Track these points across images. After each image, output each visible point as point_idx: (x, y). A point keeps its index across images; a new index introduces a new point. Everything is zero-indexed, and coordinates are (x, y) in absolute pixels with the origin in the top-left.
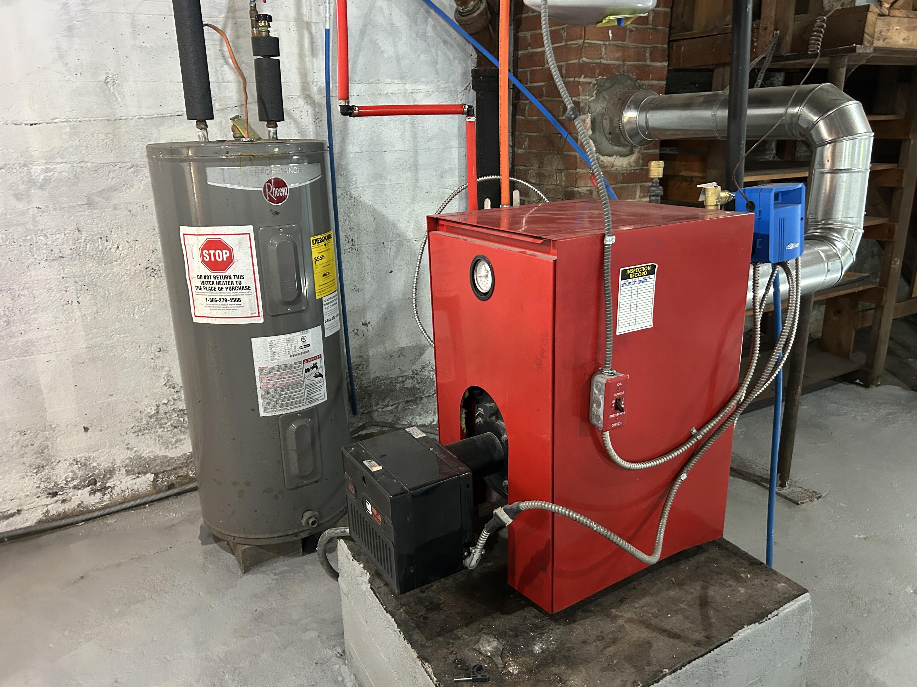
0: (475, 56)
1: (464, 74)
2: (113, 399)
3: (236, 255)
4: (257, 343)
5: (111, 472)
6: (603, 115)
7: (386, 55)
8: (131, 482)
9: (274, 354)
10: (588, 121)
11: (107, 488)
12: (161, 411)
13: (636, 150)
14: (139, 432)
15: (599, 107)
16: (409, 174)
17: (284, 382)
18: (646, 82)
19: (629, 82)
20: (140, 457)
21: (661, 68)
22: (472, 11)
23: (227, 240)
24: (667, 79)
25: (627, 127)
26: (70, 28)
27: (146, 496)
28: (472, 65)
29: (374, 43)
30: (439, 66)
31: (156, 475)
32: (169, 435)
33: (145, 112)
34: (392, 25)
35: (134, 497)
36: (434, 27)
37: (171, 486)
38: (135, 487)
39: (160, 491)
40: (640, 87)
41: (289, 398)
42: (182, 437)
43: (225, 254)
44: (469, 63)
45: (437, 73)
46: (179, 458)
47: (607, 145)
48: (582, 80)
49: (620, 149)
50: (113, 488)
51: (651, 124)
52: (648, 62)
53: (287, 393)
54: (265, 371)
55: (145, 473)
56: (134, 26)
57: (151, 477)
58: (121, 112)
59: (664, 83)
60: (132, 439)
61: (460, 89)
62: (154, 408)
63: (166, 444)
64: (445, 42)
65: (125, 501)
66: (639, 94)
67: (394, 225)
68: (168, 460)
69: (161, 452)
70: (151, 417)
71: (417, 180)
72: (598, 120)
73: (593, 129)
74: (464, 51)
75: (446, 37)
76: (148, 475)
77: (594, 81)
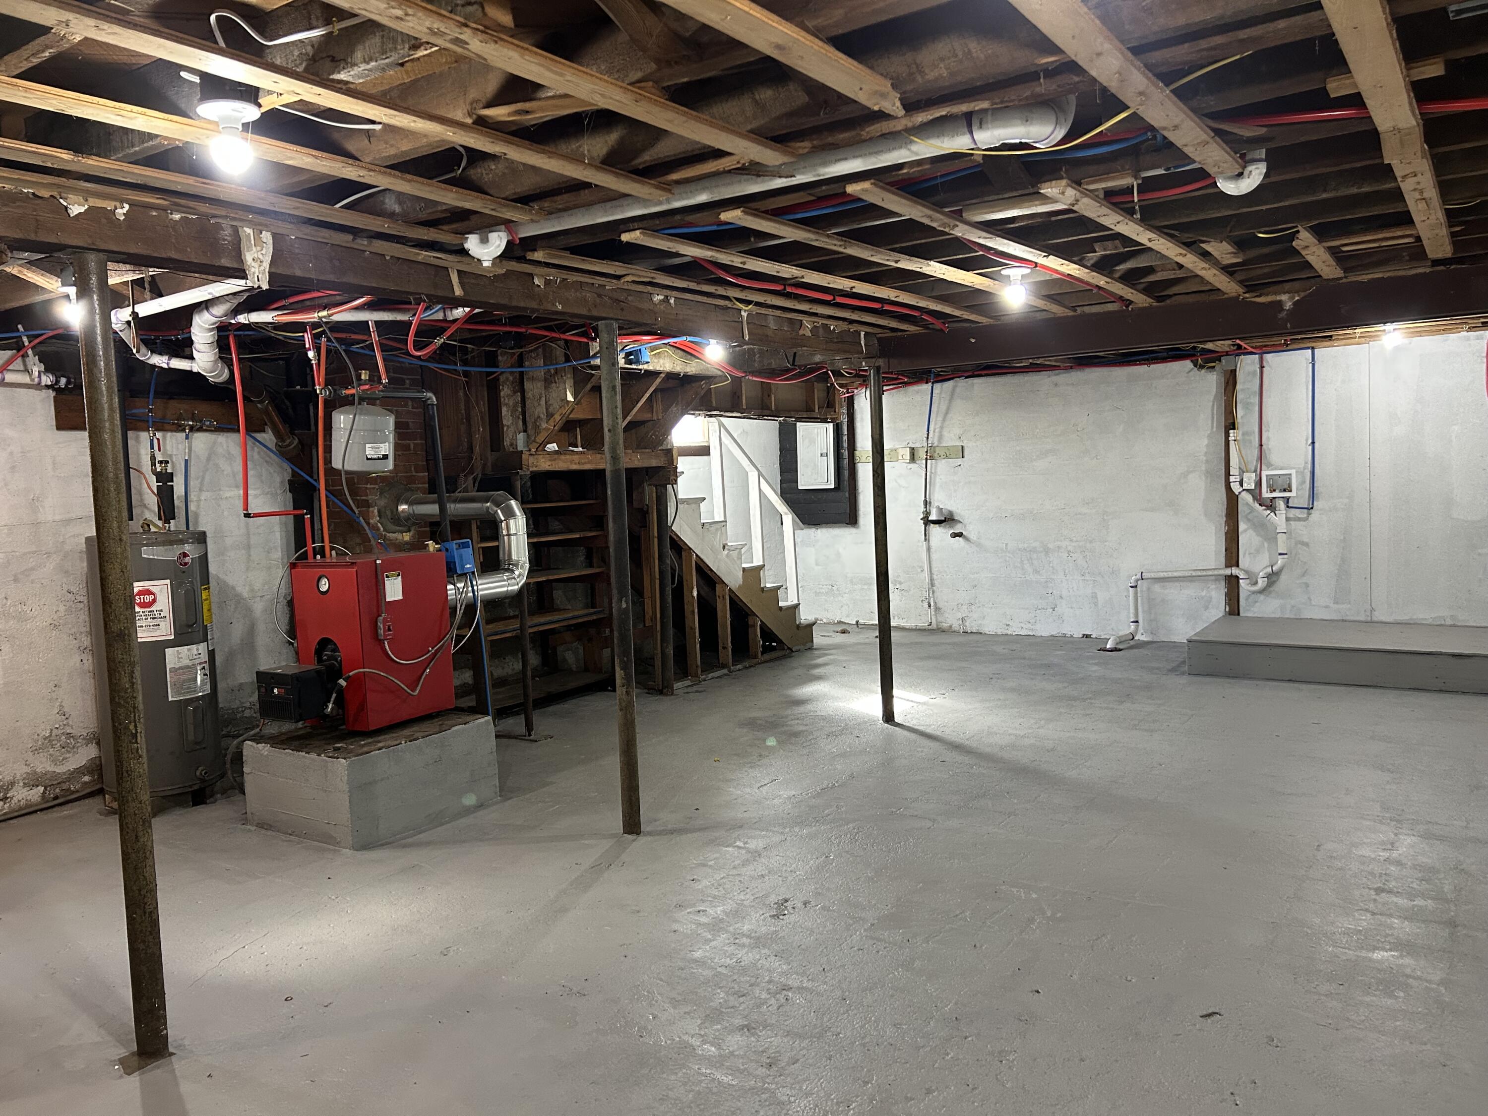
0: (290, 470)
1: (282, 482)
2: (18, 724)
3: (158, 598)
4: (168, 651)
5: (12, 784)
6: (385, 507)
7: (225, 473)
8: (27, 793)
9: (179, 658)
10: (376, 511)
11: (7, 798)
12: (54, 734)
13: (413, 529)
14: (35, 751)
15: (382, 503)
16: (243, 551)
17: (185, 677)
18: (415, 486)
19: (402, 486)
20: (35, 773)
21: (423, 477)
22: (289, 445)
23: (153, 589)
24: (429, 483)
25: (402, 515)
26: (13, 468)
27: (36, 805)
28: (288, 476)
29: (217, 466)
30: (263, 478)
31: (45, 788)
32: (58, 754)
33: (57, 518)
34: (229, 453)
35: (27, 806)
36: (259, 453)
37: (56, 798)
38: (29, 798)
39: (48, 801)
40: (410, 489)
41: (188, 688)
42: (68, 755)
43: (151, 597)
44: (285, 474)
45: (262, 482)
46: (64, 773)
47: (391, 526)
48: (369, 486)
49: (401, 528)
50: (12, 798)
51: (416, 512)
52: (414, 474)
53: (186, 685)
54: (174, 670)
55: (37, 786)
56: (54, 464)
57: (41, 789)
58: (41, 518)
59: (427, 485)
60: (30, 757)
61: (279, 492)
62: (48, 731)
63: (55, 762)
64: (267, 462)
65: (21, 809)
66: (408, 494)
67: (233, 588)
68: (55, 775)
69: (50, 768)
70: (45, 739)
71: (250, 555)
72: (383, 510)
73: (380, 516)
74: (281, 467)
75: (268, 459)
76: (39, 788)
77: (377, 487)
